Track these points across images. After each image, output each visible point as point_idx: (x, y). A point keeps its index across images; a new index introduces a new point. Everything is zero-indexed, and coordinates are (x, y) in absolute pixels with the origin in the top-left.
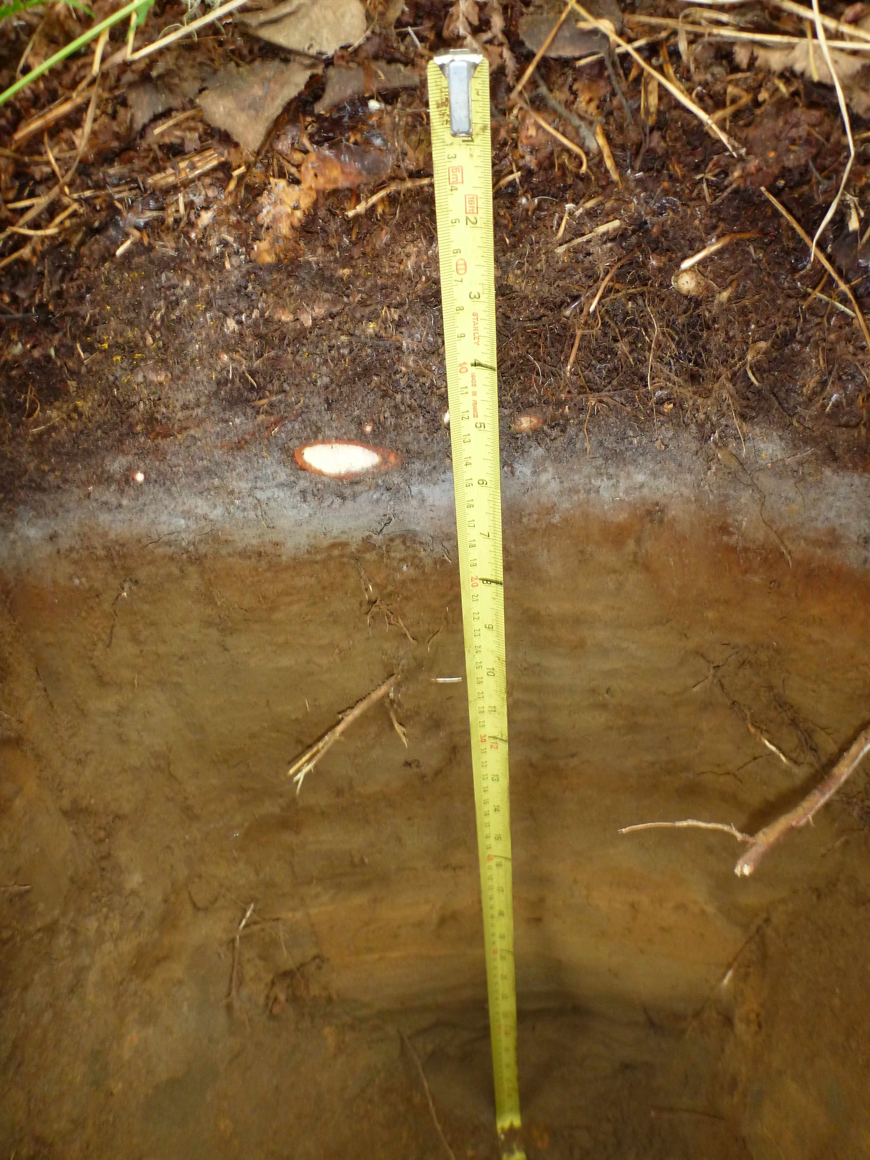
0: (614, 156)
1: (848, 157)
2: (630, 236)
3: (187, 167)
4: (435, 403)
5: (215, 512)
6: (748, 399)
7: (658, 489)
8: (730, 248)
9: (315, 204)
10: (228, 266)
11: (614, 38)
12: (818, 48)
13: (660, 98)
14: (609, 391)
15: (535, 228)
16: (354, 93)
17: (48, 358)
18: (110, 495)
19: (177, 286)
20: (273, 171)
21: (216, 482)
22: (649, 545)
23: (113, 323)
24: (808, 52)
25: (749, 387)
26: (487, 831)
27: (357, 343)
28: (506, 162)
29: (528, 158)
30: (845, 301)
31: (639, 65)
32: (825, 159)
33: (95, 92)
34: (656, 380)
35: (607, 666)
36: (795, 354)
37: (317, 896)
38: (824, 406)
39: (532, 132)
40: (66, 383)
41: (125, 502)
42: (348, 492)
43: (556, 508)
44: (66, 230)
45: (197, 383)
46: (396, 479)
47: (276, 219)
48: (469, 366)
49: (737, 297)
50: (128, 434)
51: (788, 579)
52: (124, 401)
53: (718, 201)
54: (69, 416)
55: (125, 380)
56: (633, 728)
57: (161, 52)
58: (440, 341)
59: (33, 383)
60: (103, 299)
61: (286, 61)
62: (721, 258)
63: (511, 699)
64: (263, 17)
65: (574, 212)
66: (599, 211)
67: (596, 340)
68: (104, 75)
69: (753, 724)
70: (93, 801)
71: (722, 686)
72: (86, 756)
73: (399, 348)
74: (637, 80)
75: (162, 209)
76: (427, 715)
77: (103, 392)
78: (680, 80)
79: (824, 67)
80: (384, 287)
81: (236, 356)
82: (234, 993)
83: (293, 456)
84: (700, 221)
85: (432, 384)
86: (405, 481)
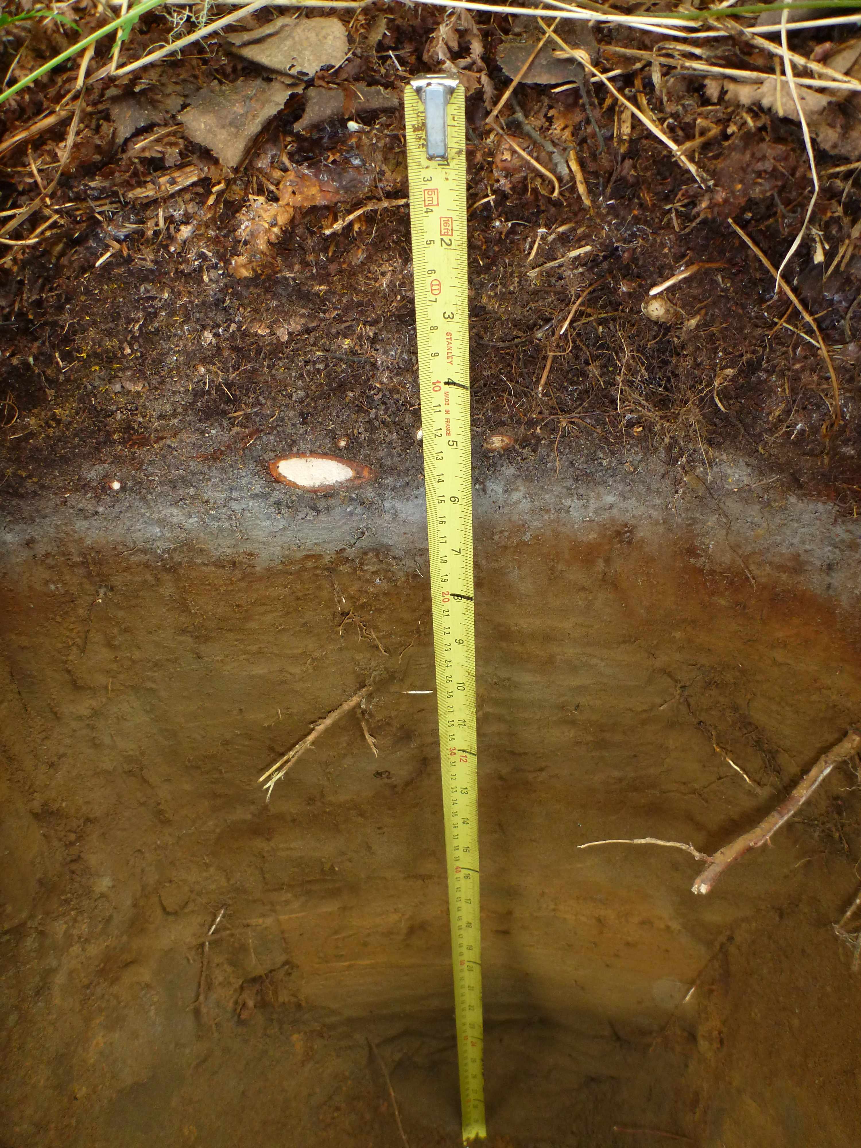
0: (587, 183)
1: (812, 192)
2: (602, 262)
3: (168, 182)
4: (408, 419)
5: (191, 521)
6: (716, 425)
7: (627, 511)
8: (698, 277)
9: (292, 221)
10: (206, 279)
11: (589, 68)
12: (785, 84)
13: (633, 127)
14: (580, 413)
15: (509, 250)
16: (333, 114)
17: (26, 365)
18: (86, 502)
19: (157, 298)
20: (252, 189)
21: (192, 491)
22: (618, 565)
23: (92, 332)
24: (775, 89)
25: (716, 414)
26: (456, 843)
27: (332, 358)
28: (480, 186)
29: (502, 181)
30: (810, 332)
31: (613, 95)
32: (790, 192)
33: (78, 106)
34: (626, 403)
35: (576, 682)
36: (760, 382)
37: (287, 902)
38: (789, 434)
39: (507, 156)
40: (45, 391)
41: (101, 509)
42: (322, 504)
43: (527, 526)
44: (46, 240)
45: (174, 393)
46: (369, 493)
47: (253, 235)
48: (442, 385)
49: (704, 325)
50: (105, 443)
51: (753, 602)
52: (102, 410)
53: (687, 230)
54: (47, 423)
55: (103, 389)
56: (602, 744)
57: (145, 68)
58: (414, 358)
59: (12, 391)
60: (82, 310)
61: (269, 80)
62: (690, 287)
63: (480, 713)
64: (246, 37)
65: (547, 237)
66: (571, 237)
67: (568, 363)
68: (88, 89)
69: (718, 744)
70: (64, 804)
71: (689, 706)
72: (59, 758)
73: (374, 365)
74: (611, 109)
75: (142, 222)
76: (398, 726)
77: (81, 400)
78: (652, 110)
79: (791, 102)
80: (360, 304)
81: (214, 368)
82: (201, 998)
83: (268, 468)
84: (670, 249)
85: (406, 401)
86: (379, 495)
